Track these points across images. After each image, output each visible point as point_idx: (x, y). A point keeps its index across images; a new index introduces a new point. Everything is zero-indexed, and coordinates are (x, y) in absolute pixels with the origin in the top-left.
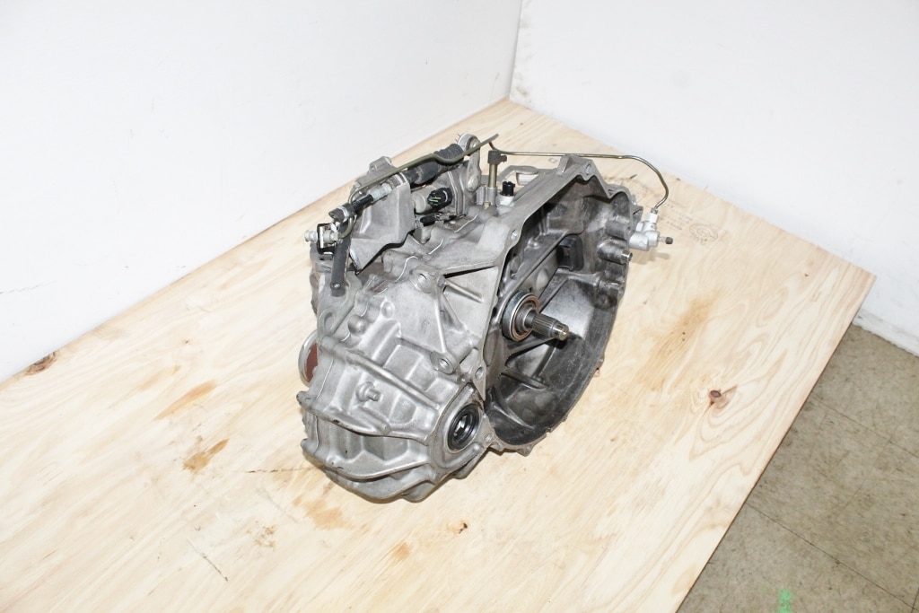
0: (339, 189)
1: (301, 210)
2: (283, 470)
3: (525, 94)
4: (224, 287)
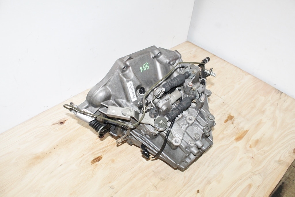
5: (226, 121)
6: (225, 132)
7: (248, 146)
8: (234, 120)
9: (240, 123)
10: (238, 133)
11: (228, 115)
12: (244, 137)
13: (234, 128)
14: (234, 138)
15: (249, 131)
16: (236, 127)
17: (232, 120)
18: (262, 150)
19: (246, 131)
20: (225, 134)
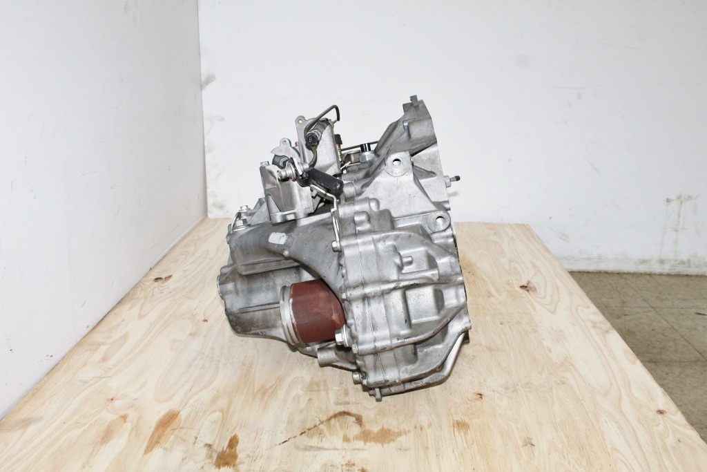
0: (136, 285)
1: (119, 303)
2: (309, 430)
3: (221, 207)
4: (104, 359)
5: (233, 442)
6: (218, 415)
7: (132, 415)
8: (211, 457)
9: (184, 459)
10: (176, 432)
11: (240, 463)
12: (152, 429)
13: (196, 438)
14: (183, 415)
15: (142, 451)
16: (192, 440)
17: (215, 456)
18: (87, 426)
19: (152, 449)
20: (214, 411)
